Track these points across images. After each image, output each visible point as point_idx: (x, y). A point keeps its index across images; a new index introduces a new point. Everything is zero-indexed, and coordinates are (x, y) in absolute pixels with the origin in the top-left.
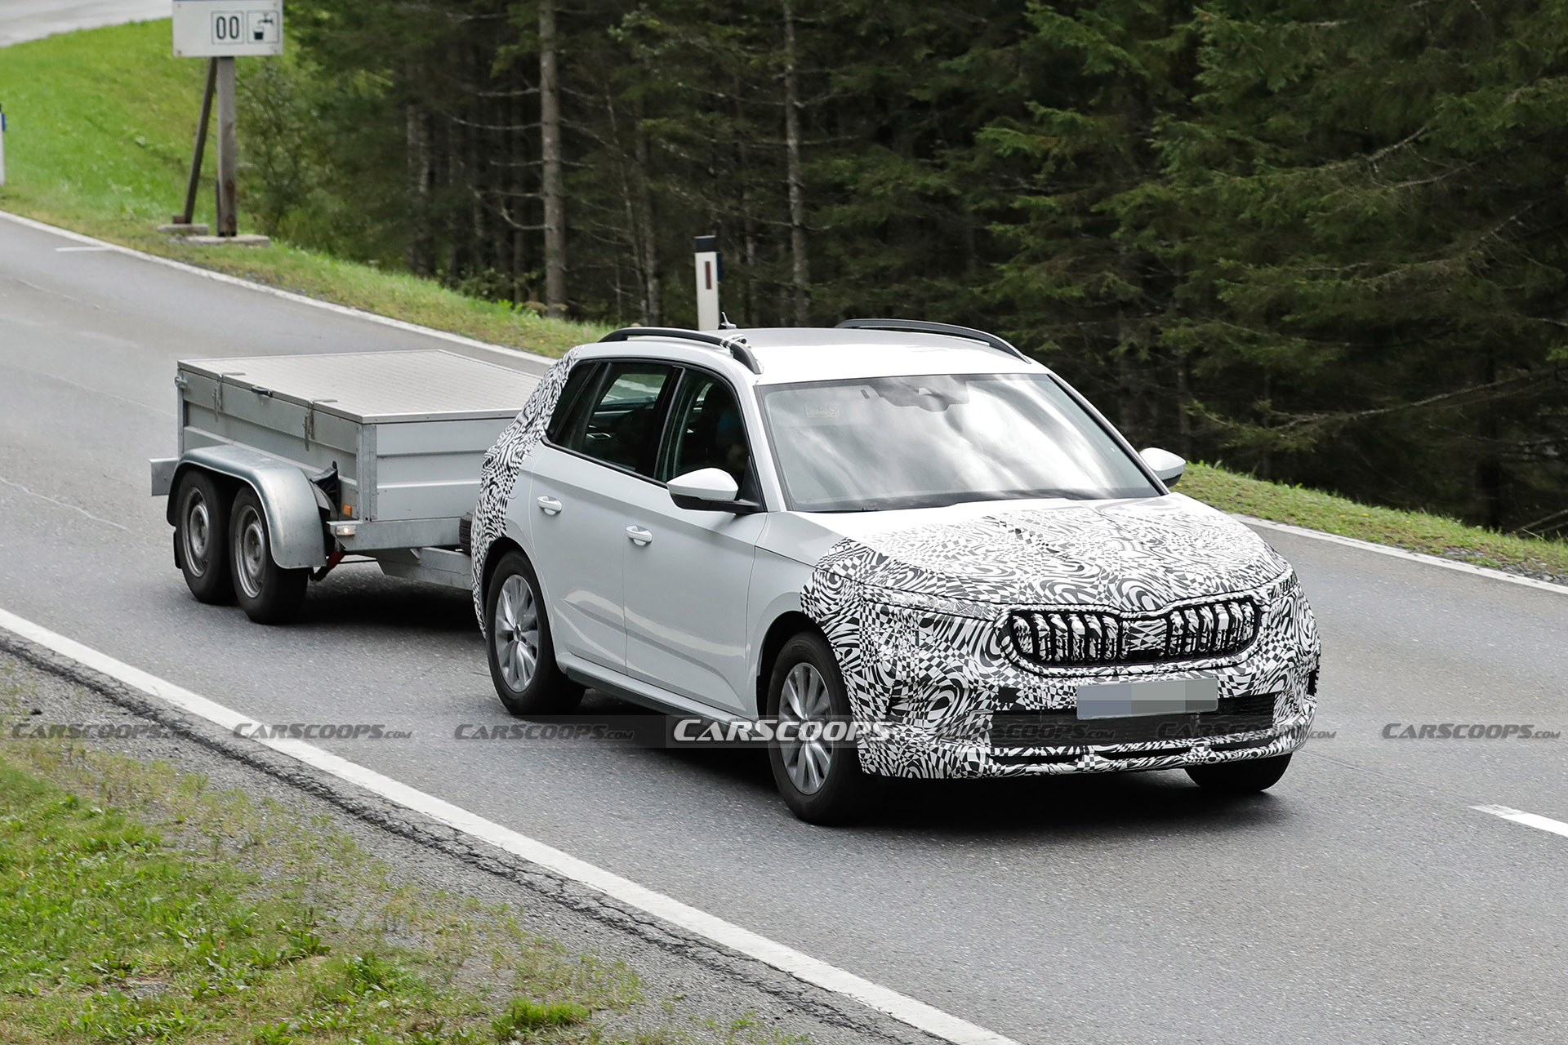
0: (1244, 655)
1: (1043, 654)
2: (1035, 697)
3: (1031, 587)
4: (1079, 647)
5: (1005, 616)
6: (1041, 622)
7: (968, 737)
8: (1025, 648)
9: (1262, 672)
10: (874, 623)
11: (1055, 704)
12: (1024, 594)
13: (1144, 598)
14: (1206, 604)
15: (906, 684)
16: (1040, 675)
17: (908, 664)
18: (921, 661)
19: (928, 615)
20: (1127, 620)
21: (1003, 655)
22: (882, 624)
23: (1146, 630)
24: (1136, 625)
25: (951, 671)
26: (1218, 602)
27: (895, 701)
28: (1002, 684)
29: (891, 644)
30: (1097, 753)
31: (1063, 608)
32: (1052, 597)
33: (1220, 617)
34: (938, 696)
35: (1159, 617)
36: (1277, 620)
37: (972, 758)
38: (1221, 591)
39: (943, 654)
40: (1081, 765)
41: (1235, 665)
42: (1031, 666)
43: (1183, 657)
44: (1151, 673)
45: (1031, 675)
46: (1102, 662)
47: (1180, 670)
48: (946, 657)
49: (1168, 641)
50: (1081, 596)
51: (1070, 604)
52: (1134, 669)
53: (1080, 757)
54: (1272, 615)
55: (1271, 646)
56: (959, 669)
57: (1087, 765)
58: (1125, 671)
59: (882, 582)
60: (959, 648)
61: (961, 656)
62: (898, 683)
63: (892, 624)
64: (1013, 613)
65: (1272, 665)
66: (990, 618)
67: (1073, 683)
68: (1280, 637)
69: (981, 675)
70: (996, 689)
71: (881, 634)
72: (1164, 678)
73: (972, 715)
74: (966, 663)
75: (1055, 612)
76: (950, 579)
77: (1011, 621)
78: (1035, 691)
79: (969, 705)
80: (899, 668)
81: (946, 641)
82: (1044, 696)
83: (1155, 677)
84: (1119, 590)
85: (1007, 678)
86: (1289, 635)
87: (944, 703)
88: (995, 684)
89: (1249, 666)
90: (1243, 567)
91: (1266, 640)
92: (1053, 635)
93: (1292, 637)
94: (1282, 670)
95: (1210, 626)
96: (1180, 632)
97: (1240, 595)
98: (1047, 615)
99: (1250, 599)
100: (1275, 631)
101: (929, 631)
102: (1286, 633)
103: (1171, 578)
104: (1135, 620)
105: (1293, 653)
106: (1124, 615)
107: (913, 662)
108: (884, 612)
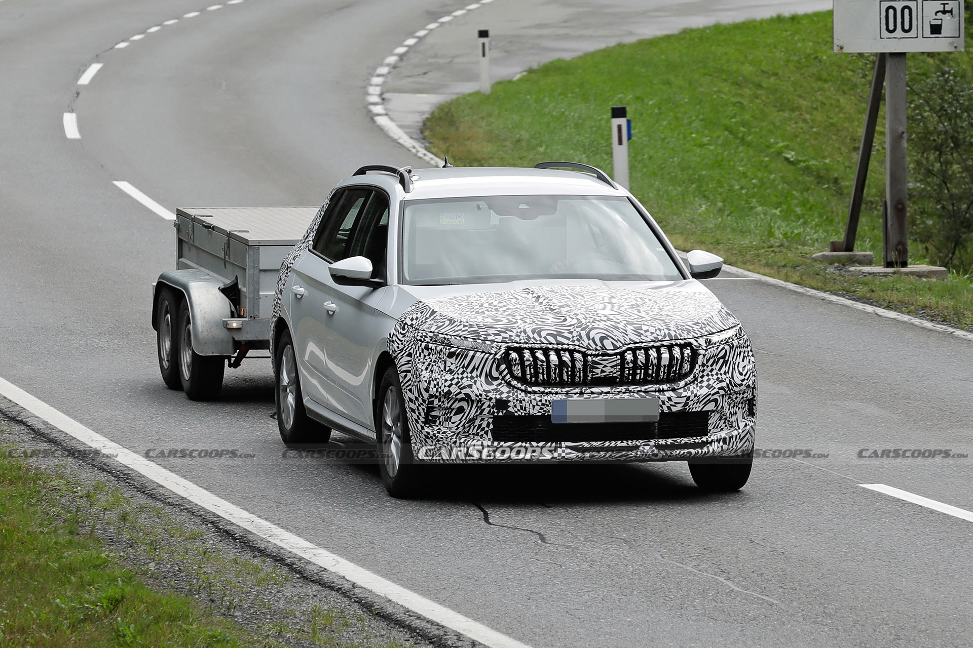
0: (682, 383)
1: (528, 377)
2: (521, 407)
3: (525, 332)
4: (555, 373)
5: (503, 350)
6: (527, 355)
7: (477, 435)
8: (515, 373)
9: (695, 396)
10: (420, 356)
11: (536, 412)
12: (519, 336)
13: (605, 342)
14: (653, 347)
15: (436, 397)
16: (526, 392)
17: (438, 383)
18: (446, 381)
19: (453, 350)
20: (591, 355)
21: (501, 377)
22: (425, 356)
23: (605, 363)
24: (595, 359)
25: (464, 387)
26: (663, 346)
27: (430, 409)
28: (498, 397)
29: (429, 370)
30: (567, 447)
31: (544, 346)
32: (538, 338)
33: (663, 356)
34: (457, 405)
35: (616, 354)
36: (711, 361)
38: (667, 338)
39: (460, 376)
40: (556, 455)
41: (674, 390)
42: (519, 385)
43: (634, 382)
44: (608, 393)
45: (519, 392)
46: (573, 384)
47: (630, 392)
48: (462, 378)
49: (622, 370)
50: (559, 339)
51: (550, 344)
52: (595, 390)
53: (555, 449)
54: (708, 356)
55: (705, 378)
56: (470, 386)
57: (559, 455)
58: (589, 391)
59: (428, 328)
60: (471, 372)
61: (472, 378)
62: (431, 396)
63: (431, 356)
64: (509, 349)
65: (705, 391)
66: (493, 352)
67: (549, 398)
68: (714, 372)
69: (484, 391)
70: (494, 401)
71: (424, 363)
72: (618, 397)
73: (479, 419)
74: (475, 382)
75: (539, 349)
76: (471, 326)
77: (507, 354)
78: (521, 402)
79: (476, 412)
80: (432, 386)
81: (463, 367)
82: (527, 406)
83: (611, 396)
84: (588, 336)
85: (502, 393)
86: (722, 371)
87: (460, 410)
88: (493, 397)
89: (685, 391)
90: (690, 324)
91: (701, 374)
92: (536, 364)
93: (725, 373)
94: (713, 395)
95: (655, 362)
96: (631, 365)
97: (682, 342)
98: (532, 351)
99: (690, 344)
100: (710, 368)
101: (453, 360)
102: (720, 370)
103: (629, 328)
104: (597, 356)
105: (724, 384)
106: (589, 352)
107: (441, 381)
108: (427, 348)
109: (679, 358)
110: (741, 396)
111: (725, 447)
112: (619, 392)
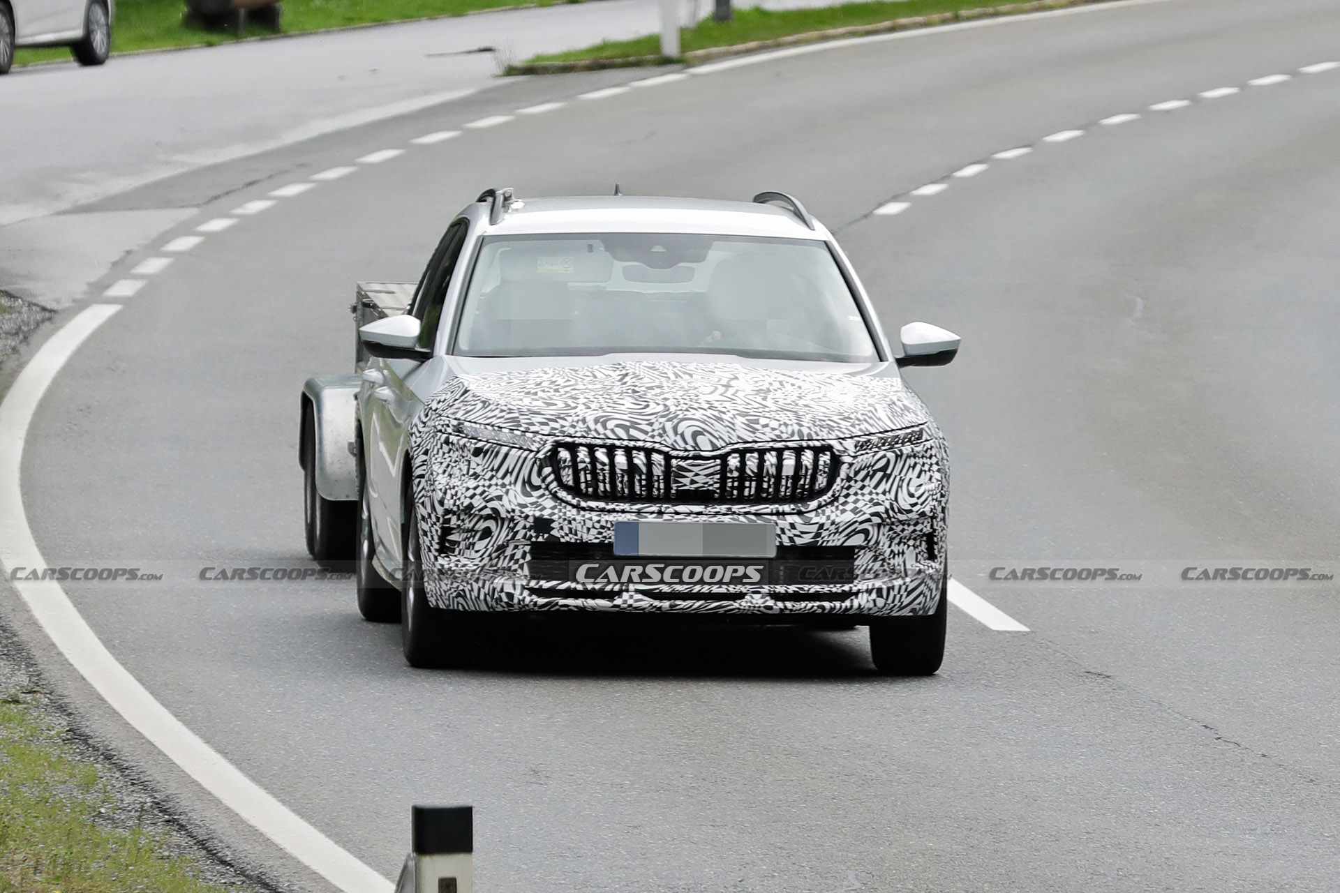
0: (813, 504)
1: (583, 486)
2: (570, 529)
3: (584, 421)
4: (622, 482)
5: (548, 447)
6: (583, 454)
7: (509, 569)
8: (564, 479)
9: (833, 523)
10: (438, 453)
11: (591, 537)
12: (574, 427)
13: (700, 439)
14: (772, 449)
15: (454, 513)
16: (577, 507)
17: (457, 492)
18: (468, 489)
19: (480, 444)
20: (676, 458)
21: (543, 486)
22: (444, 453)
23: (696, 469)
24: (683, 463)
25: (492, 499)
26: (788, 448)
27: (446, 531)
28: (538, 514)
29: (447, 473)
30: (637, 591)
31: (609, 442)
32: (601, 430)
33: (785, 462)
34: (482, 525)
35: (714, 458)
36: (863, 473)
37: (509, 589)
38: (796, 437)
39: (487, 483)
40: (618, 601)
41: (800, 513)
42: (569, 498)
43: (741, 500)
44: (700, 513)
45: (569, 508)
46: (650, 499)
47: (734, 513)
48: (490, 486)
49: (723, 480)
50: (633, 432)
51: (620, 439)
52: (681, 509)
53: (619, 593)
54: (856, 467)
55: (851, 498)
56: (499, 498)
57: (625, 602)
58: (671, 510)
59: (453, 414)
60: (504, 477)
61: (503, 485)
62: (447, 512)
63: (451, 454)
64: (558, 445)
65: (848, 517)
66: (534, 448)
67: (612, 517)
68: (866, 491)
69: (520, 505)
70: (531, 519)
71: (441, 463)
72: (714, 520)
73: (511, 546)
74: (507, 492)
75: (601, 446)
76: (510, 410)
77: (554, 452)
78: (570, 522)
79: (507, 535)
80: (448, 496)
81: (492, 470)
82: (579, 528)
83: (704, 518)
84: (675, 429)
85: (544, 508)
86: (880, 490)
87: (487, 533)
88: (531, 514)
89: (817, 515)
90: (835, 418)
91: (845, 492)
92: (594, 467)
93: (884, 493)
94: (861, 523)
95: (773, 471)
96: (736, 474)
97: (818, 444)
98: (591, 448)
99: (829, 448)
100: (860, 484)
101: (479, 459)
102: (876, 487)
103: (740, 421)
104: (686, 458)
105: (881, 509)
106: (674, 453)
107: (461, 490)
108: (447, 442)
109: (810, 467)
110: (912, 528)
111: (880, 602)
112: (717, 513)
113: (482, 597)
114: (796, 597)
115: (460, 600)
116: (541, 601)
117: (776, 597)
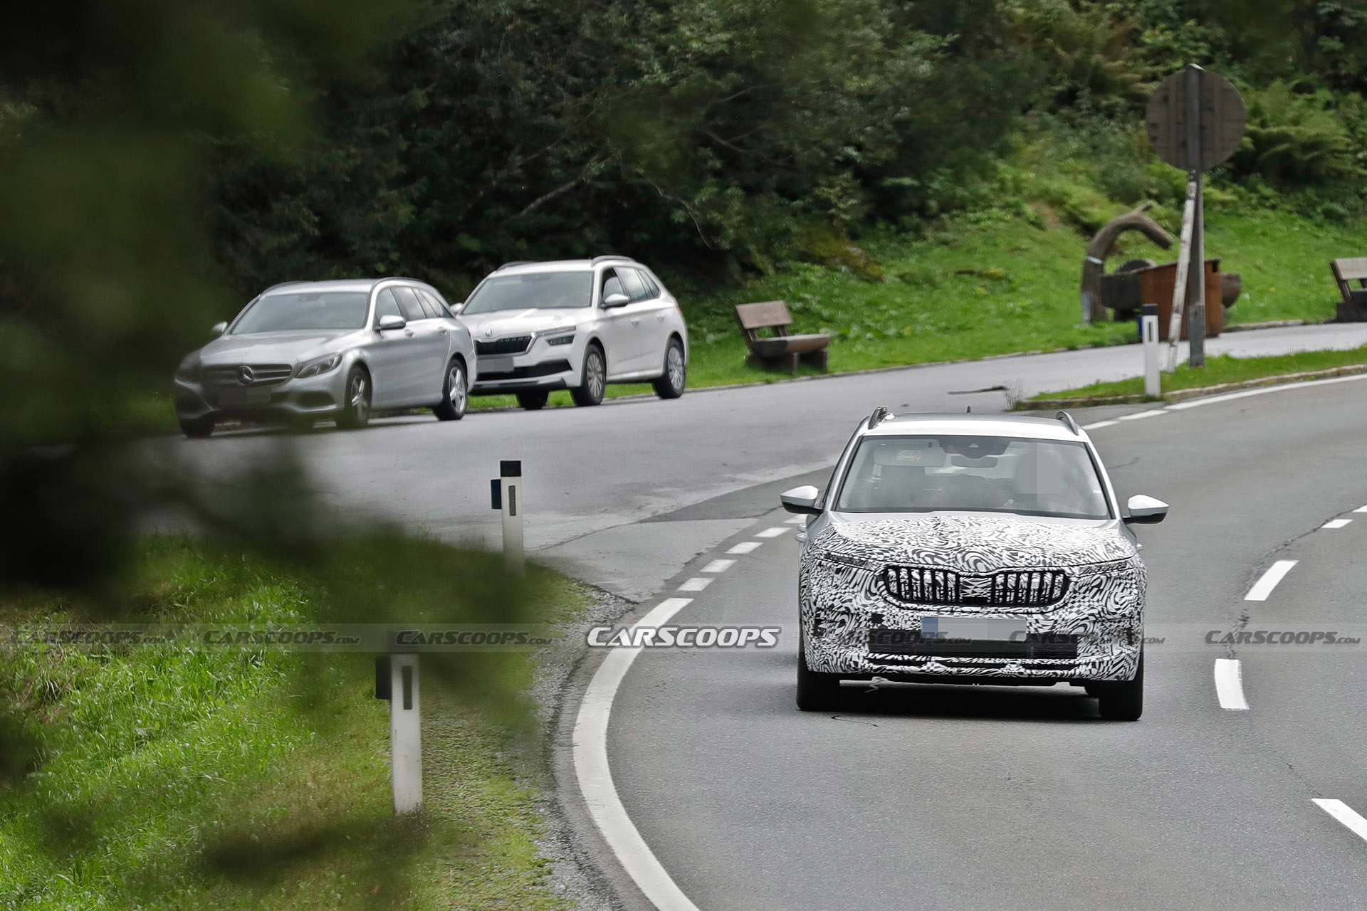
0: (1051, 608)
1: (903, 593)
2: (894, 621)
3: (906, 552)
4: (928, 591)
5: (882, 568)
6: (904, 573)
7: (856, 646)
8: (891, 589)
9: (1063, 620)
11: (908, 626)
12: (899, 556)
13: (979, 565)
14: (1025, 572)
15: (823, 610)
16: (899, 607)
18: (831, 595)
19: (840, 567)
20: (963, 576)
21: (878, 593)
22: (818, 572)
23: (975, 584)
24: (967, 580)
25: (845, 602)
26: (1035, 571)
27: (818, 622)
28: (874, 611)
30: (937, 661)
31: (921, 566)
32: (916, 558)
33: (1033, 580)
34: (839, 618)
35: (988, 577)
36: (1085, 588)
37: (855, 659)
38: (1041, 565)
39: (843, 591)
40: (924, 668)
41: (1042, 613)
42: (894, 601)
43: (1004, 604)
44: (978, 612)
45: (894, 607)
46: (946, 603)
47: (999, 612)
48: (845, 593)
49: (993, 591)
50: (936, 560)
51: (928, 564)
52: (965, 609)
53: (925, 663)
54: (1080, 584)
55: (1077, 604)
56: (850, 601)
57: (929, 668)
58: (959, 610)
59: (826, 547)
60: (853, 588)
61: (853, 593)
62: (819, 609)
64: (888, 567)
65: (1074, 616)
66: (873, 569)
67: (921, 614)
68: (1086, 599)
69: (863, 605)
70: (870, 614)
72: (987, 616)
73: (858, 632)
74: (855, 597)
75: (916, 568)
76: (861, 545)
77: (886, 571)
78: (894, 617)
79: (855, 625)
80: (819, 599)
81: (847, 583)
82: (900, 621)
83: (980, 615)
84: (963, 558)
85: (878, 608)
86: (1095, 599)
87: (843, 623)
88: (870, 611)
89: (1053, 614)
90: (1068, 553)
91: (1072, 600)
92: (910, 582)
93: (1098, 601)
94: (1082, 620)
95: (1025, 585)
96: (1001, 587)
97: (1055, 569)
98: (909, 570)
99: (1063, 572)
100: (1082, 595)
101: (838, 576)
102: (1092, 598)
103: (1005, 554)
104: (970, 577)
105: (1095, 611)
106: (962, 573)
107: (827, 595)
108: (820, 565)
109: (1049, 583)
110: (1117, 624)
111: (1094, 671)
112: (989, 612)
113: (839, 664)
114: (1039, 667)
115: (825, 665)
116: (876, 667)
117: (1026, 666)
